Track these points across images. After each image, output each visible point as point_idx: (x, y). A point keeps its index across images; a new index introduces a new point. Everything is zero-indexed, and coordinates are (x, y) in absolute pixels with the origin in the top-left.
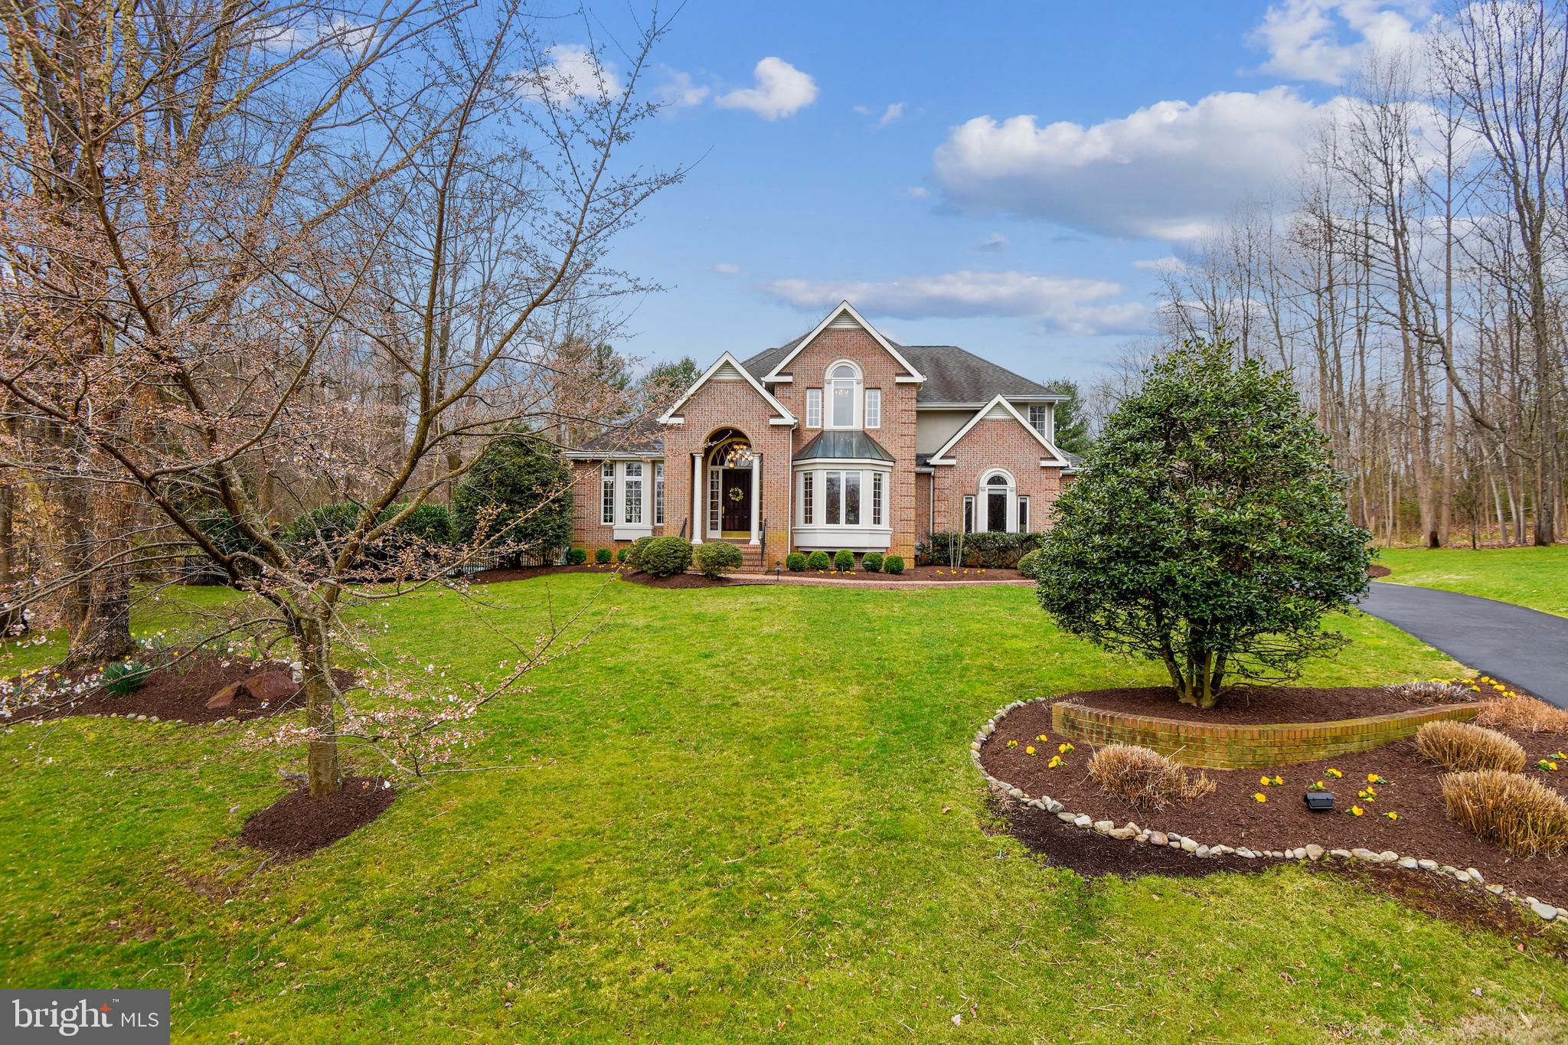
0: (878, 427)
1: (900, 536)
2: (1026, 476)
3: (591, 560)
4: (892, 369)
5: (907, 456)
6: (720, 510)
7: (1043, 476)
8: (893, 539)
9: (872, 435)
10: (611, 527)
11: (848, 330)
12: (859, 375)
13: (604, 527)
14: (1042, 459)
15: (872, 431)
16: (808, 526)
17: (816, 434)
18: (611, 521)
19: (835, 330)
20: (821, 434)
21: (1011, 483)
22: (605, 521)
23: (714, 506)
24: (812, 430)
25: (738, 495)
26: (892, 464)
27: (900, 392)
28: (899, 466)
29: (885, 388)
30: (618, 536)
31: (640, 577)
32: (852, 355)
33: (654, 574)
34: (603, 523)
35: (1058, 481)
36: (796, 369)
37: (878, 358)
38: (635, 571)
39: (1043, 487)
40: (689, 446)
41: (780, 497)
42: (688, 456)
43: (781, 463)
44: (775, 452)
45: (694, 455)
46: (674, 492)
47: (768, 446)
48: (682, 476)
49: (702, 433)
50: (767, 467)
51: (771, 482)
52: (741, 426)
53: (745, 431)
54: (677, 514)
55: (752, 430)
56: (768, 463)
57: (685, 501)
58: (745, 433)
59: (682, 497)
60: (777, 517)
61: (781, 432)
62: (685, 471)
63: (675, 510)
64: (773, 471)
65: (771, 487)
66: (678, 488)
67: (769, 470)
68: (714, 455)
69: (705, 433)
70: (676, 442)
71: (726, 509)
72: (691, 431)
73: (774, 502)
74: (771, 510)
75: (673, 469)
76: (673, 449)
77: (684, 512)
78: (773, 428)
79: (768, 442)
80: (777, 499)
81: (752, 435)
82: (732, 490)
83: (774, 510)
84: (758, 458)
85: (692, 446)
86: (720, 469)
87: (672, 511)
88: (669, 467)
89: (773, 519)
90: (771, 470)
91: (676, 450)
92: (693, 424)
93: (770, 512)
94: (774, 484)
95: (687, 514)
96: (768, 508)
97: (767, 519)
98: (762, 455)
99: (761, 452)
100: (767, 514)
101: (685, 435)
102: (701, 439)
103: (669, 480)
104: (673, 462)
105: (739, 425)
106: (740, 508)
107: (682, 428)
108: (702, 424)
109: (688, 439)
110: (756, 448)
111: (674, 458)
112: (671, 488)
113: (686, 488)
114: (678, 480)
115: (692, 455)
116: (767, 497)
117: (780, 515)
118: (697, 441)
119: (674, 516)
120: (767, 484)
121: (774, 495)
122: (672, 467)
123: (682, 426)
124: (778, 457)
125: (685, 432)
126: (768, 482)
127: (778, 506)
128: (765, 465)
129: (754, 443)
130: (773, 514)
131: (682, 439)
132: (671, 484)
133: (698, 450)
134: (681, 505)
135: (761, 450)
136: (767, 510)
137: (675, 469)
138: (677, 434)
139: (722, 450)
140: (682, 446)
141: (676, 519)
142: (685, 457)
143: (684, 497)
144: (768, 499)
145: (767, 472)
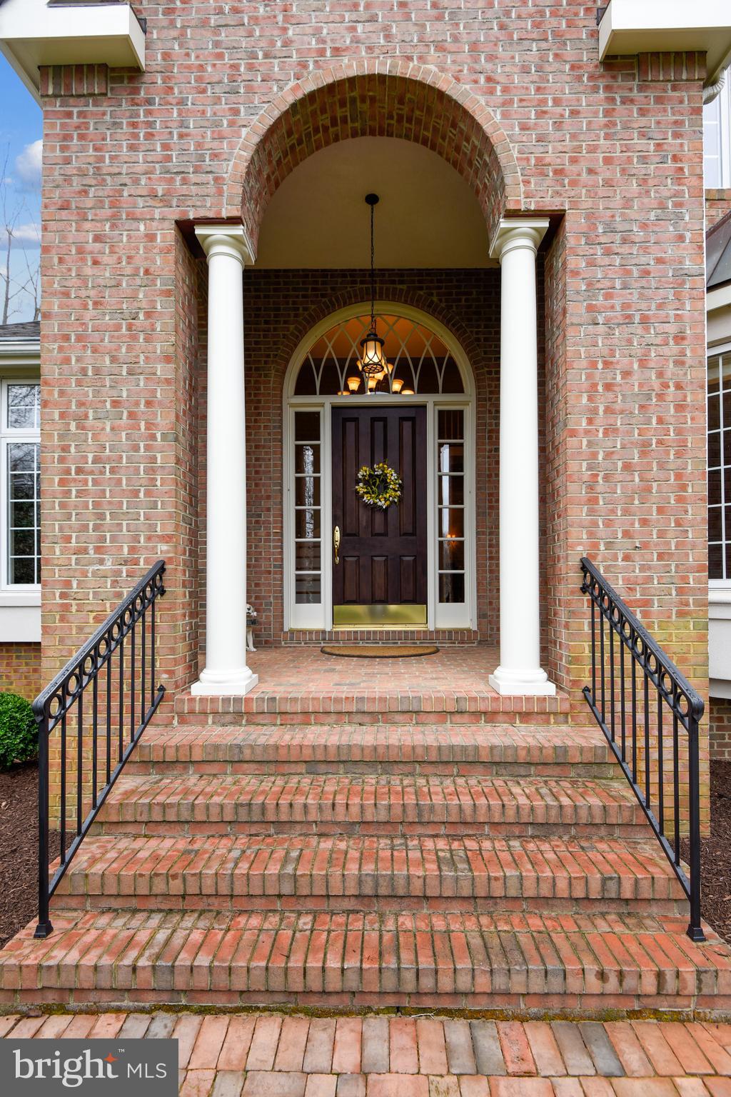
6: (328, 537)
40: (171, 181)
41: (660, 442)
42: (167, 236)
43: (660, 261)
44: (627, 203)
45: (199, 231)
46: (98, 424)
47: (591, 171)
48: (135, 338)
49: (236, 112)
50: (589, 285)
51: (606, 364)
52: (443, 70)
53: (465, 93)
54: (113, 539)
55: (505, 90)
56: (591, 264)
57: (151, 471)
58: (467, 105)
59: (136, 449)
60: (645, 546)
61: (659, 100)
62: (148, 315)
63: (101, 517)
64: (617, 302)
65: (608, 387)
66: (115, 404)
67: (600, 301)
68: (307, 360)
69: (252, 111)
70: (101, 159)
71: (343, 534)
72: (182, 102)
73: (627, 467)
74: (613, 511)
75: (85, 307)
76: (89, 203)
77: (152, 528)
78: (614, 77)
79: (593, 149)
80: (643, 454)
81: (505, 115)
82: (364, 472)
83: (626, 512)
84: (529, 243)
85: (185, 182)
86: (322, 405)
87: (85, 527)
88: (67, 295)
89: (627, 558)
90: (608, 296)
91: (99, 204)
92: (189, 67)
93: (608, 524)
94: (627, 374)
95: (166, 539)
96: (593, 501)
97: (595, 557)
98: (557, 219)
99: (551, 203)
100: (591, 535)
101: (150, 124)
102: (232, 147)
103: (67, 361)
104: (88, 270)
105: (432, 68)
106: (391, 528)
107: (136, 91)
108: (235, 67)
109: (166, 147)
110: (527, 182)
111: (92, 246)
112: (81, 404)
113: (160, 403)
114: (114, 360)
115: (185, 229)
116: (590, 444)
117: (661, 534)
118: (215, 156)
119: (98, 550)
120: (589, 376)
121: (630, 433)
122: (83, 293)
123: (131, 79)
124: (644, 226)
125: (148, 113)
126: (593, 365)
127: (649, 490)
128: (576, 273)
129: (516, 155)
130: (626, 534)
131: (132, 148)
132: (79, 383)
133: (220, 204)
134: (136, 493)
135: (558, 193)
136: (591, 512)
137: (95, 303)
138: (107, 118)
139: (330, 346)
140: (136, 182)
141: (109, 565)
142: (151, 237)
143: (148, 448)
144: (595, 455)
145: (591, 308)
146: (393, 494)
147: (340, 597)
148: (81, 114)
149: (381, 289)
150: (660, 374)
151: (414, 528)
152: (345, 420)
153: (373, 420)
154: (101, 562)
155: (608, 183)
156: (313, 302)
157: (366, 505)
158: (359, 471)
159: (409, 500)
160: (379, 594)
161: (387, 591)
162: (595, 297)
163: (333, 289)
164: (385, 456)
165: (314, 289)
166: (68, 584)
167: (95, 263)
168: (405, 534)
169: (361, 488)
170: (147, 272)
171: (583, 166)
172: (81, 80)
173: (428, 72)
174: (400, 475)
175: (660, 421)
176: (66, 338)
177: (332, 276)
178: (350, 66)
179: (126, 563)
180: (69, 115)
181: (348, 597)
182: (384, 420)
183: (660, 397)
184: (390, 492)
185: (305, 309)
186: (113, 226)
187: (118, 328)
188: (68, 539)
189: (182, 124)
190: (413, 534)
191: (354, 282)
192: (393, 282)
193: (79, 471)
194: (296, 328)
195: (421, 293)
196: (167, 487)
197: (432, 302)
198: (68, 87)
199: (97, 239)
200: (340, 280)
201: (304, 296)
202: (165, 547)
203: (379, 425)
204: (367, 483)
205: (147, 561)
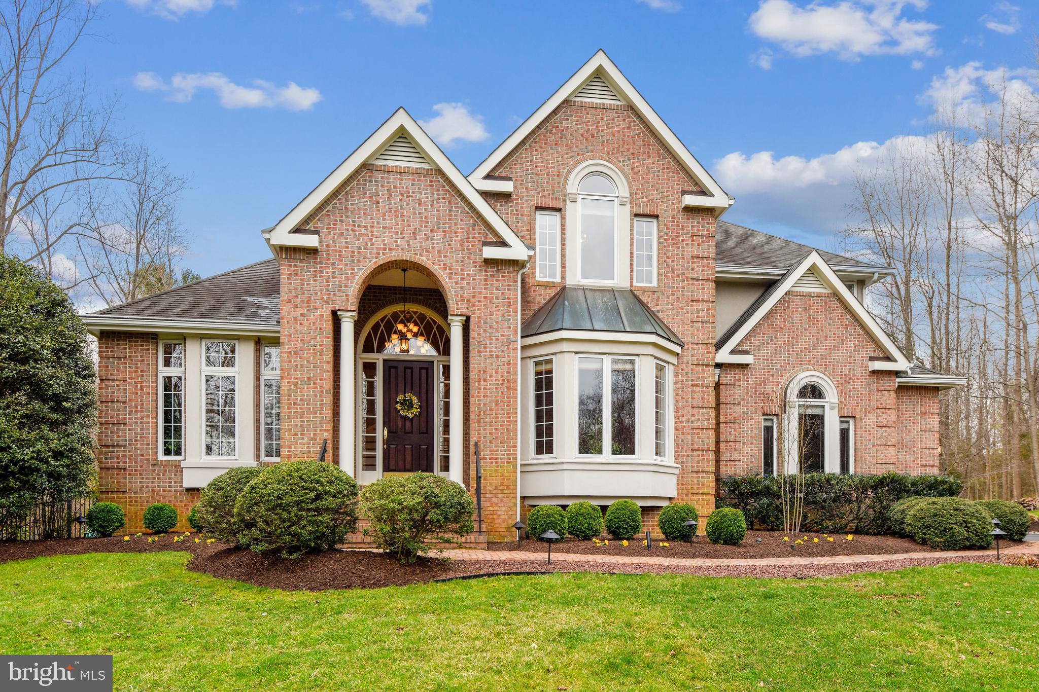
0: (654, 284)
1: (691, 478)
2: (849, 386)
3: (135, 527)
4: (676, 181)
5: (702, 338)
6: (381, 433)
7: (874, 387)
8: (681, 484)
9: (645, 299)
10: (177, 465)
11: (605, 108)
12: (623, 190)
13: (164, 464)
14: (872, 359)
15: (645, 290)
16: (545, 458)
17: (552, 292)
18: (178, 452)
19: (582, 106)
20: (562, 293)
21: (831, 396)
22: (167, 452)
23: (370, 424)
24: (547, 285)
25: (411, 406)
26: (677, 349)
27: (692, 225)
28: (688, 355)
29: (665, 217)
30: (190, 480)
31: (231, 560)
32: (611, 154)
33: (265, 554)
34: (162, 457)
35: (893, 394)
36: (518, 171)
37: (653, 162)
38: (222, 547)
39: (873, 403)
40: (329, 294)
41: (502, 401)
42: (328, 316)
43: (502, 335)
44: (492, 314)
45: (339, 313)
46: (302, 386)
47: (479, 301)
48: (316, 354)
49: (354, 270)
50: (478, 343)
51: (484, 372)
52: (428, 260)
53: (436, 270)
54: (307, 431)
55: (450, 269)
56: (479, 335)
57: (321, 405)
58: (436, 273)
59: (316, 396)
60: (496, 438)
61: (503, 276)
62: (321, 345)
63: (303, 422)
64: (488, 350)
65: (485, 380)
66: (308, 379)
67: (482, 349)
68: (370, 333)
69: (359, 270)
70: (303, 284)
71: (389, 432)
72: (334, 264)
73: (491, 409)
74: (486, 425)
75: (297, 341)
76: (298, 300)
77: (322, 426)
78: (488, 267)
79: (480, 293)
80: (496, 405)
81: (450, 278)
82: (400, 397)
83: (490, 426)
84: (460, 324)
85: (334, 295)
86: (378, 359)
87: (297, 426)
88: (290, 336)
89: (490, 442)
90: (485, 347)
91: (303, 302)
92: (336, 251)
93: (484, 430)
94: (491, 376)
95: (327, 431)
96: (479, 421)
97: (479, 441)
98: (468, 318)
99: (466, 312)
100: (479, 433)
101: (322, 272)
102: (352, 282)
103: (290, 361)
104: (298, 327)
105: (424, 258)
106: (415, 430)
107: (316, 258)
108: (353, 252)
109: (327, 281)
110: (457, 304)
111: (299, 317)
112: (295, 378)
113: (325, 379)
114: (308, 362)
115: (334, 313)
116: (478, 400)
117: (502, 434)
118: (346, 286)
119: (302, 434)
120: (478, 376)
121: (492, 397)
122: (296, 336)
123: (314, 254)
124: (497, 322)
125: (321, 267)
126: (480, 372)
127: (498, 418)
128: (474, 338)
129: (453, 293)
130: (490, 434)
131: (315, 281)
132: (295, 370)
133: (348, 304)
134: (316, 413)
135: (467, 309)
136: (479, 425)
137: (301, 340)
138: (305, 268)
139: (382, 325)
140: (316, 294)
141: (305, 440)
142: (322, 316)
143: (320, 396)
144: (480, 404)
145: (479, 351)
146: (416, 410)
147: (387, 468)
148: (295, 266)
149: (410, 298)
150: (502, 376)
151: (427, 429)
152: (390, 368)
153: (406, 368)
154: (303, 439)
155: (485, 306)
156: (374, 303)
157: (401, 416)
158: (397, 397)
159: (424, 414)
160: (408, 466)
161: (412, 464)
162: (480, 347)
163: (384, 296)
164: (412, 390)
165: (374, 296)
166: (290, 447)
167: (301, 324)
168: (422, 433)
169: (399, 406)
170: (320, 329)
171: (477, 299)
172: (295, 253)
173: (423, 260)
174: (420, 400)
175: (502, 393)
176: (290, 353)
177: (384, 289)
178: (395, 256)
179: (312, 439)
180: (290, 266)
181: (391, 468)
182: (411, 368)
183: (502, 385)
184: (414, 409)
185: (369, 307)
186: (308, 311)
187: (309, 349)
188: (290, 430)
189: (334, 273)
190: (426, 433)
191: (395, 293)
192: (416, 295)
193: (295, 404)
194: (364, 317)
195: (431, 301)
196: (328, 410)
197: (436, 307)
198: (291, 256)
199: (302, 315)
200: (388, 292)
201: (369, 300)
202: (326, 434)
203: (409, 371)
204: (402, 404)
205: (320, 439)
